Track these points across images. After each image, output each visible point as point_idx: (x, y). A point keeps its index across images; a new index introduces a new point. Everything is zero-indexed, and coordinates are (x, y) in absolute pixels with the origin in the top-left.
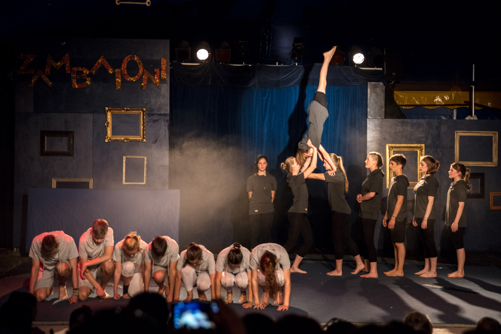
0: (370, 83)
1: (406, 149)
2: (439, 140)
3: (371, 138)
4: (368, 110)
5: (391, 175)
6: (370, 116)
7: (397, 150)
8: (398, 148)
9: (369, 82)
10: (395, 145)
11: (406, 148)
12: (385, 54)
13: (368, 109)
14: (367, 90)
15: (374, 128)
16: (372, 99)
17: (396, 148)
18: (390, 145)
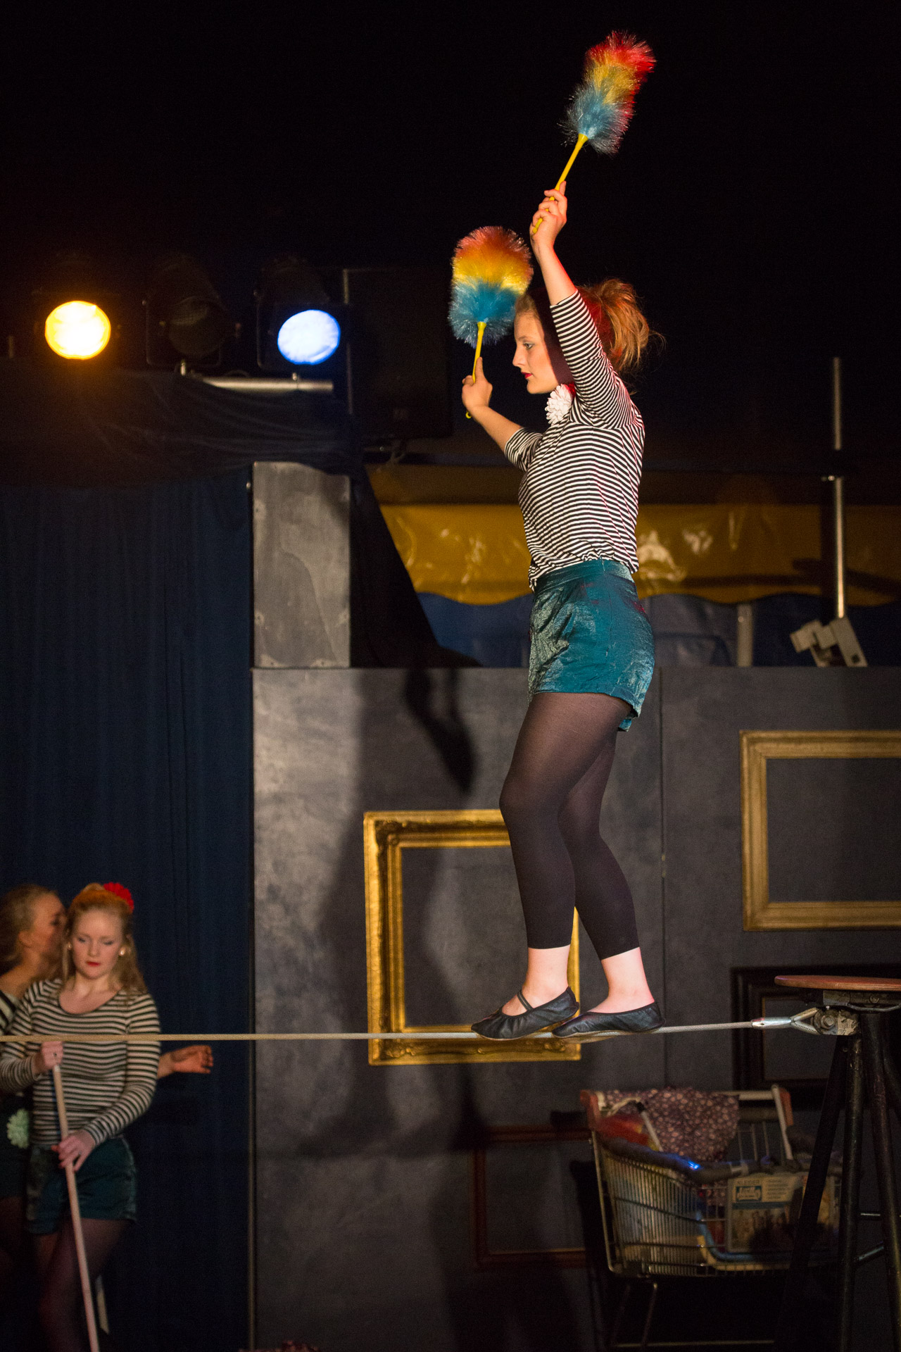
0: (264, 464)
1: (474, 839)
2: (657, 783)
3: (275, 781)
4: (260, 617)
5: (392, 989)
6: (271, 655)
7: (425, 844)
8: (429, 835)
9: (259, 460)
10: (412, 818)
11: (474, 835)
12: (346, 302)
13: (257, 614)
14: (251, 504)
15: (292, 723)
16: (276, 555)
17: (418, 835)
18: (386, 817)
